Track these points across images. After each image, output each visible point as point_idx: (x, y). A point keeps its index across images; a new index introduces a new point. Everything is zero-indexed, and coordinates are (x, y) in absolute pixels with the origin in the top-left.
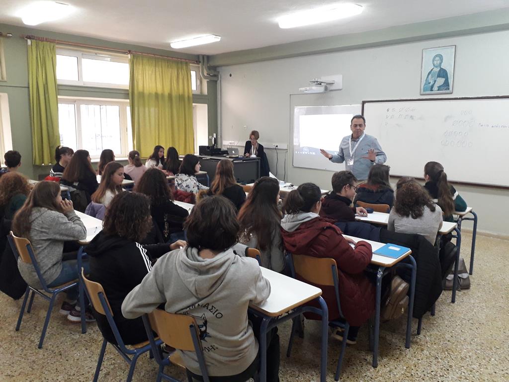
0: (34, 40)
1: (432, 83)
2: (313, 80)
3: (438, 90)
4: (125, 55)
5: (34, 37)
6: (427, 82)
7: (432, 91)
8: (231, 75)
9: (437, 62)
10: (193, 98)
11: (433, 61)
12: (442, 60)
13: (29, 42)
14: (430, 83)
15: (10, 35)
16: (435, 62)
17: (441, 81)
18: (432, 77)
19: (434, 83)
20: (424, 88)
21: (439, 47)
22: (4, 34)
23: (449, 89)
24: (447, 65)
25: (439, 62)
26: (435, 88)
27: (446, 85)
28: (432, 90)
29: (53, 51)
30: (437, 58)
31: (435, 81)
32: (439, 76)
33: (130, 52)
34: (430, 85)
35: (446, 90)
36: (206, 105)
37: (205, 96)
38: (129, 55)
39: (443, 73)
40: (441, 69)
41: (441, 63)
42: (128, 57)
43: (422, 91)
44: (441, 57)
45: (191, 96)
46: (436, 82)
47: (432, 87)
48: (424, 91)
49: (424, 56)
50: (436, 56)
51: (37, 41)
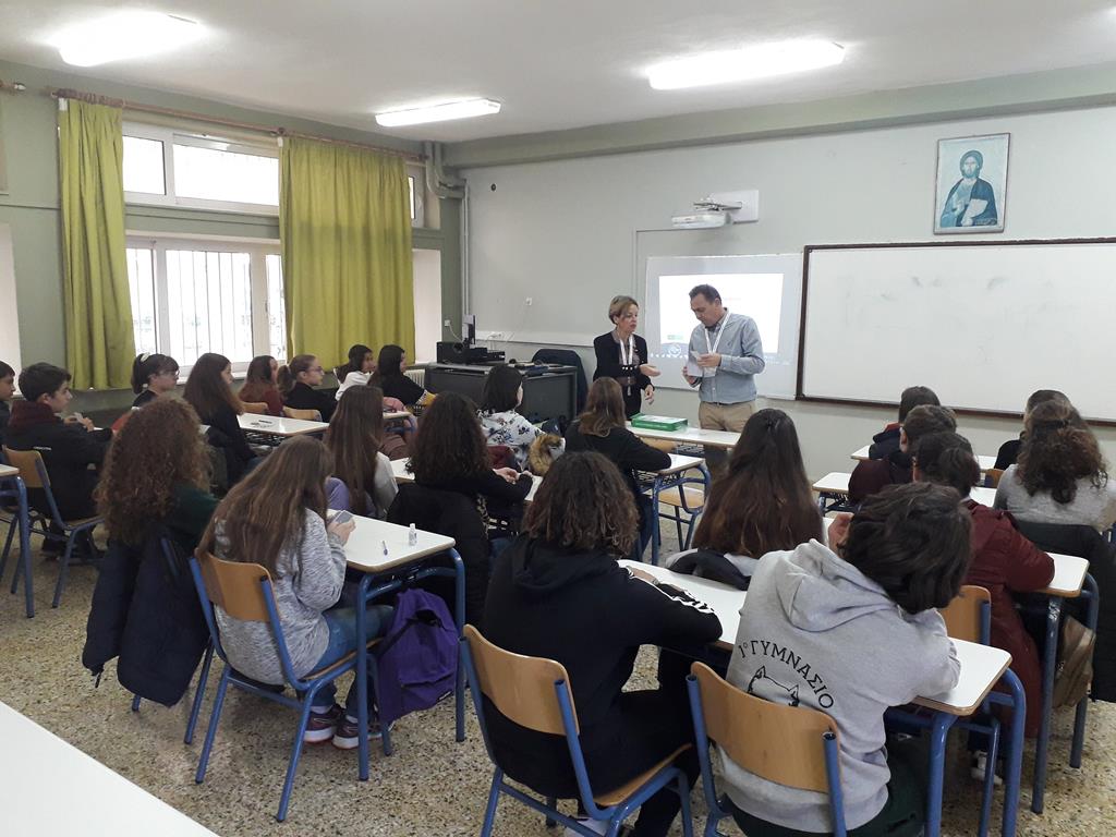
0: (75, 101)
1: (959, 210)
2: (702, 201)
3: (974, 225)
4: (270, 139)
5: (75, 92)
6: (949, 208)
7: (961, 226)
8: (493, 188)
9: (970, 167)
10: (413, 237)
11: (962, 163)
12: (980, 163)
13: (63, 104)
14: (954, 210)
15: (21, 87)
16: (966, 167)
17: (979, 206)
18: (959, 198)
19: (965, 209)
20: (941, 220)
21: (974, 136)
22: (6, 83)
23: (996, 223)
24: (992, 174)
25: (974, 167)
26: (967, 220)
27: (990, 214)
28: (959, 225)
29: (116, 125)
30: (971, 159)
31: (966, 206)
32: (975, 194)
33: (282, 132)
34: (956, 213)
35: (989, 224)
36: (439, 252)
37: (437, 231)
38: (280, 140)
39: (983, 190)
40: (980, 182)
41: (978, 170)
42: (277, 144)
43: (938, 226)
44: (978, 156)
45: (409, 230)
46: (968, 209)
47: (960, 218)
48: (942, 225)
49: (941, 156)
50: (969, 154)
51: (81, 103)
